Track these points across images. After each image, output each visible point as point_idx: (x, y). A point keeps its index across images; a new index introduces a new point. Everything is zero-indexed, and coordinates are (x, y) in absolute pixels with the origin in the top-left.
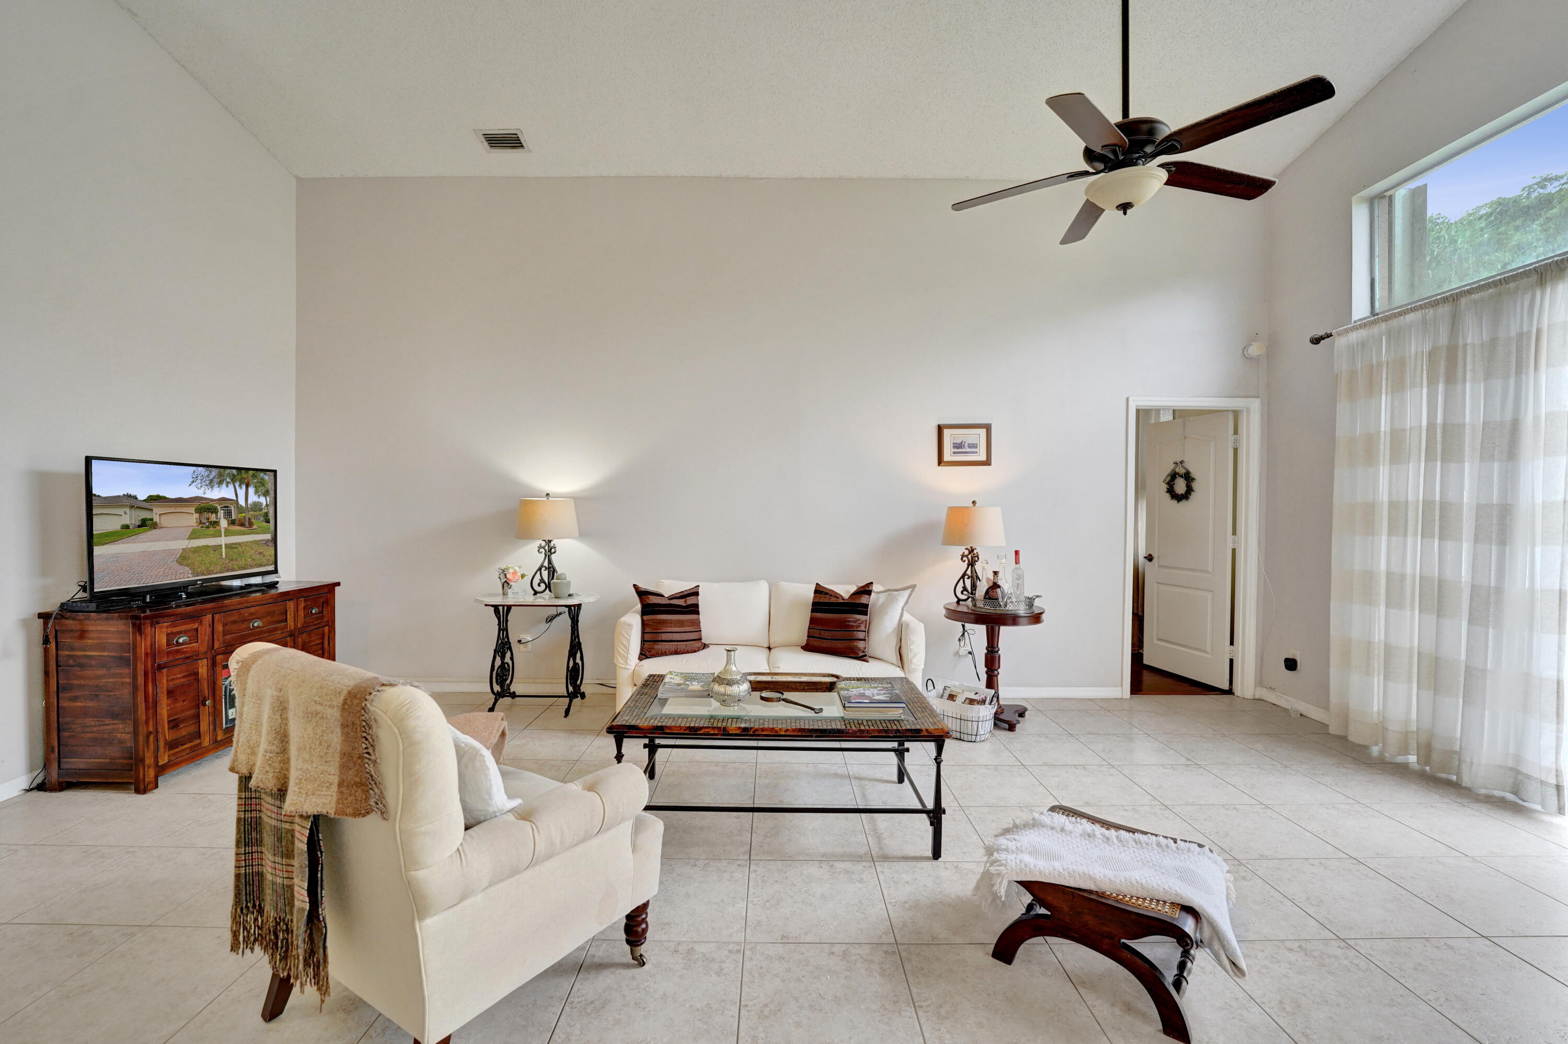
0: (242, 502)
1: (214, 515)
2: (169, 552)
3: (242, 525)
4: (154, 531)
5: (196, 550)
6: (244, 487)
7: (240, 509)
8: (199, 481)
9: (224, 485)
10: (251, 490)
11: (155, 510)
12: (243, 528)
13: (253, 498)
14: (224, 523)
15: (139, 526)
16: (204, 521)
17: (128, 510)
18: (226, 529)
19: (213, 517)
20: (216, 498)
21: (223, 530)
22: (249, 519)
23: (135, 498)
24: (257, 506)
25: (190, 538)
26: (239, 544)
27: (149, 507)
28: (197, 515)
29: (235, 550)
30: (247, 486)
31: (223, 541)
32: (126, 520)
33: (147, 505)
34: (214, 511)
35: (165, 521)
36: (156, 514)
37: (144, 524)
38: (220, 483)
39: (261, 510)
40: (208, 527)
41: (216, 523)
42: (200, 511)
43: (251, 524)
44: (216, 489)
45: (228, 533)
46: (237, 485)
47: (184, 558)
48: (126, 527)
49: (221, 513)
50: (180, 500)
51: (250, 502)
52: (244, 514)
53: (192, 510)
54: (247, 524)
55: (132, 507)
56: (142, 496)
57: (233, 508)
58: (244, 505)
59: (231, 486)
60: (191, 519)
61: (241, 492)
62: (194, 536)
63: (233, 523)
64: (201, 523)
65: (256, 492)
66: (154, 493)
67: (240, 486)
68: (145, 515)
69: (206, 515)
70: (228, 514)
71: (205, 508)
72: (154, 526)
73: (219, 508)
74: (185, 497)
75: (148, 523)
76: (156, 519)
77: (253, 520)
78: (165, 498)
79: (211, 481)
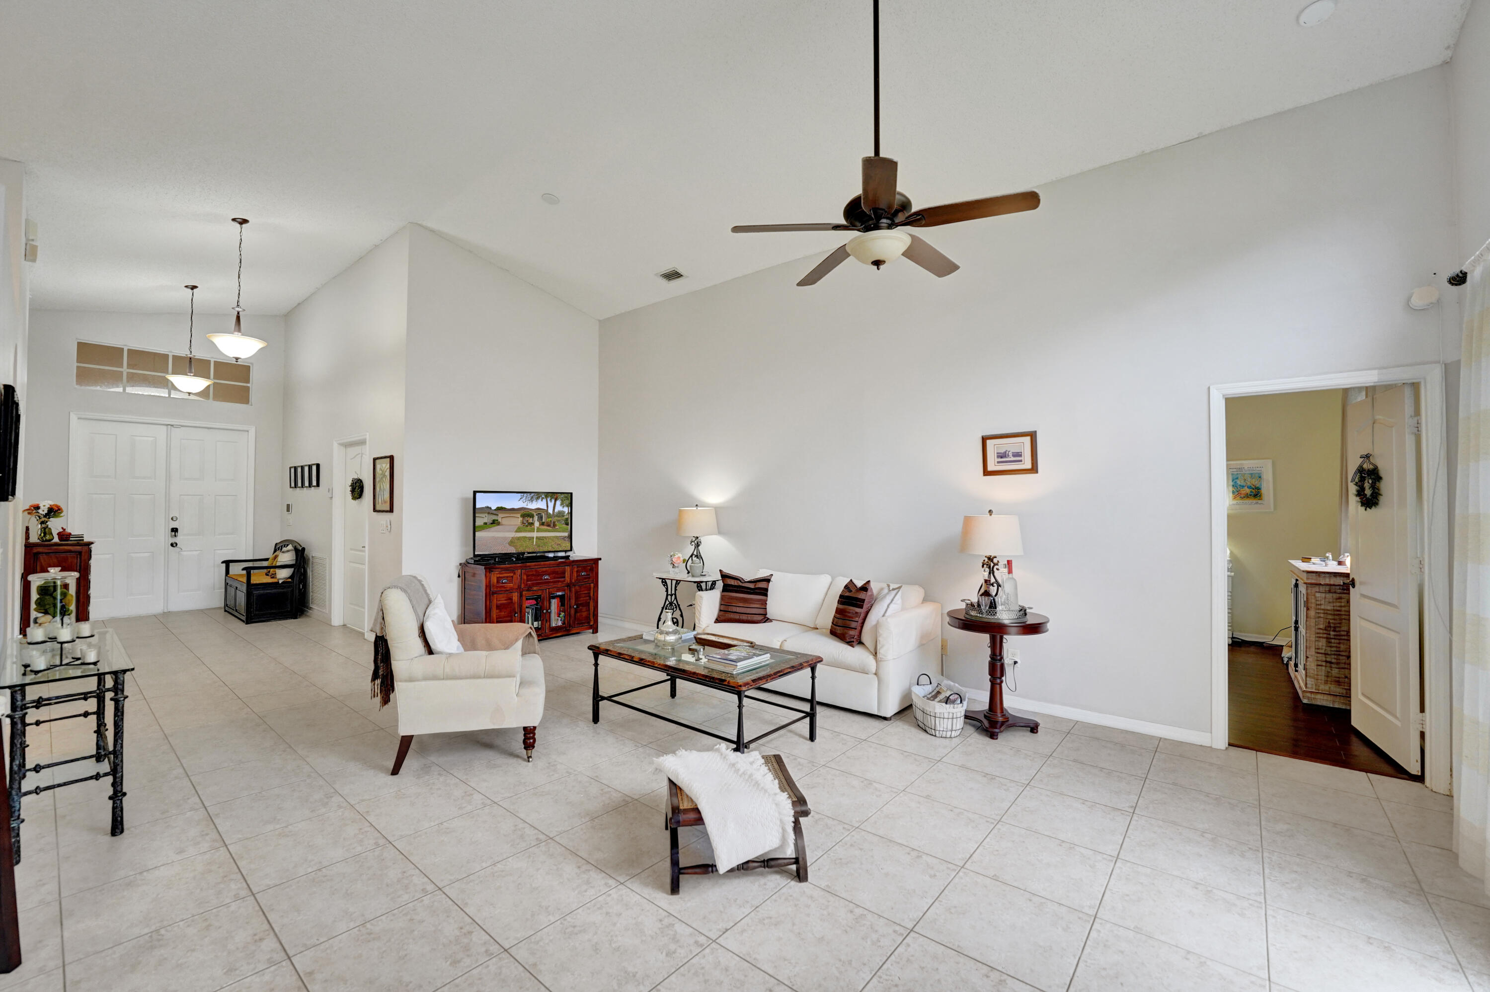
0: (550, 511)
1: (531, 519)
2: (505, 538)
3: (549, 526)
4: (498, 527)
5: (519, 539)
6: (553, 501)
7: (548, 516)
8: (524, 498)
9: (540, 499)
10: (558, 503)
11: (499, 515)
12: (549, 528)
13: (559, 508)
14: (537, 524)
15: (492, 524)
16: (525, 522)
17: (487, 515)
18: (538, 528)
19: (531, 520)
20: (533, 508)
21: (536, 528)
22: (554, 522)
23: (490, 508)
24: (561, 514)
25: (516, 532)
26: (545, 537)
27: (497, 513)
28: (522, 519)
29: (542, 541)
30: (556, 500)
31: (535, 535)
32: (486, 520)
33: (495, 512)
34: (532, 516)
35: (504, 522)
36: (500, 517)
37: (494, 522)
38: (538, 498)
39: (563, 516)
40: (527, 526)
41: (532, 524)
42: (523, 516)
43: (554, 525)
44: (534, 502)
45: (539, 530)
46: (549, 499)
47: (512, 542)
48: (485, 524)
49: (536, 518)
50: (513, 510)
51: (556, 510)
52: (550, 519)
53: (519, 515)
54: (552, 525)
55: (489, 513)
56: (494, 508)
57: (544, 515)
58: (551, 512)
59: (544, 501)
60: (518, 521)
61: (551, 505)
62: (519, 530)
63: (543, 524)
64: (523, 523)
65: (562, 504)
66: (500, 506)
67: (551, 500)
68: (495, 517)
69: (526, 519)
70: (540, 518)
71: (526, 514)
72: (499, 524)
73: (535, 514)
74: (516, 507)
75: (496, 522)
76: (500, 520)
77: (557, 523)
78: (505, 508)
79: (532, 497)
